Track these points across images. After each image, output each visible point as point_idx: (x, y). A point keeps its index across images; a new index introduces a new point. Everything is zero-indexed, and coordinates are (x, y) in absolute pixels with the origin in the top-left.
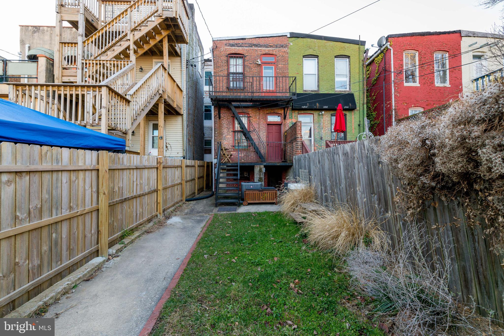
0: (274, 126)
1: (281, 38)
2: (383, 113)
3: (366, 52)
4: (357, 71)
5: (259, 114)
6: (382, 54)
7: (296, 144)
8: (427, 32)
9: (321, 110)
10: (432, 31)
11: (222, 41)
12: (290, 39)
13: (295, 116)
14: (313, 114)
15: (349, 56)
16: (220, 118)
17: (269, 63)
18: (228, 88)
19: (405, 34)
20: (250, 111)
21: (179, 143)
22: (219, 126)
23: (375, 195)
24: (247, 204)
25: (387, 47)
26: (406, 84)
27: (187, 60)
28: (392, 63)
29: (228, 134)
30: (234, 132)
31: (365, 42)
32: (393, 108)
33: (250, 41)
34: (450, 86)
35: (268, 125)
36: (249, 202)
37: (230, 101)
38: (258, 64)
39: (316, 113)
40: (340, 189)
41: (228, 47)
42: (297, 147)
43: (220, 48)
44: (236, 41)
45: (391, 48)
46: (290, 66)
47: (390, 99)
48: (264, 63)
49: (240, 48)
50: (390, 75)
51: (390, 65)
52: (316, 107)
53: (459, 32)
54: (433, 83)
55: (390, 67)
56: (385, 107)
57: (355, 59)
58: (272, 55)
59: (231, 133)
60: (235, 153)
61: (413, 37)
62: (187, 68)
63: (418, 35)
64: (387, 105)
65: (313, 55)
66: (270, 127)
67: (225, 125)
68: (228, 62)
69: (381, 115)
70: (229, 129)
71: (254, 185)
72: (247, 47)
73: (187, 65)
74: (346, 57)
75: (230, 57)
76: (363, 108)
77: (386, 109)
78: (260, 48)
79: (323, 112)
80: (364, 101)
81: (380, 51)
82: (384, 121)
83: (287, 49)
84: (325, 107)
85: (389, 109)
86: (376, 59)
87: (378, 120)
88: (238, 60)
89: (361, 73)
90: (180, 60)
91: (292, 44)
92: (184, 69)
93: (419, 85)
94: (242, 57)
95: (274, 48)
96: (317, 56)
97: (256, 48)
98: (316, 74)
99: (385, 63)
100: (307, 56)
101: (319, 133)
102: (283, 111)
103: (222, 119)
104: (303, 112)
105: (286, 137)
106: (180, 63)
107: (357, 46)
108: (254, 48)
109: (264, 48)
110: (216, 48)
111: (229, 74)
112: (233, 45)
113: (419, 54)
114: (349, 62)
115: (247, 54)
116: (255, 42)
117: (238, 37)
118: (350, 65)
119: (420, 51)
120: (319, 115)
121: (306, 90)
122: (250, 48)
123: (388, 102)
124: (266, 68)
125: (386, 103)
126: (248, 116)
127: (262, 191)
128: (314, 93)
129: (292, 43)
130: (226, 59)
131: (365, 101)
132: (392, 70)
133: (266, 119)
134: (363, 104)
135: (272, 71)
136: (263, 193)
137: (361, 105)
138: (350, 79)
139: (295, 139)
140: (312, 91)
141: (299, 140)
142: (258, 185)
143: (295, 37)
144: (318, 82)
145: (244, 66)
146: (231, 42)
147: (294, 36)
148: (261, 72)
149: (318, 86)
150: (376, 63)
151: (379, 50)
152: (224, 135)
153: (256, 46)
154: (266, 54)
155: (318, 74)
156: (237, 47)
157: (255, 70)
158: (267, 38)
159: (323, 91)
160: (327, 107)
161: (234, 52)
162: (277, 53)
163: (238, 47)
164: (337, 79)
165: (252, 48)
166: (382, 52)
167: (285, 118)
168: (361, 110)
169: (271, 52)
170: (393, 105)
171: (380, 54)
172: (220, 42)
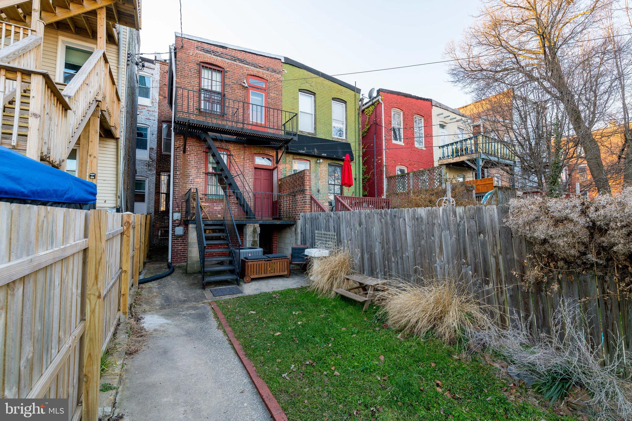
0: (262, 171)
1: (274, 60)
2: (374, 168)
3: (361, 100)
4: (353, 119)
5: (244, 152)
6: (373, 106)
7: (303, 197)
8: (409, 95)
9: (319, 157)
10: (413, 94)
11: (191, 41)
12: (284, 65)
13: (289, 161)
14: (310, 161)
15: (346, 102)
16: (184, 152)
17: (258, 88)
18: (199, 109)
19: (393, 91)
20: (231, 147)
21: (109, 185)
22: (183, 164)
23: (468, 266)
24: (250, 280)
25: (379, 100)
26: (394, 142)
27: (128, 54)
28: (383, 117)
29: (198, 176)
30: (207, 174)
31: (360, 90)
32: (384, 164)
33: (233, 53)
34: (425, 149)
35: (255, 168)
36: (252, 277)
37: (206, 129)
38: (244, 86)
39: (313, 160)
40: (402, 258)
41: (201, 53)
42: (305, 202)
43: (188, 50)
44: (213, 48)
45: (382, 102)
46: (284, 98)
47: (381, 154)
48: (252, 87)
49: (219, 58)
50: (381, 129)
51: (381, 119)
52: (315, 153)
53: (430, 101)
54: (413, 144)
55: (381, 121)
56: (376, 162)
57: (350, 105)
58: (263, 80)
59: (203, 176)
60: (207, 204)
61: (399, 96)
62: (128, 65)
63: (403, 96)
64: (379, 160)
65: (310, 91)
66: (259, 172)
67: (193, 162)
68: (200, 73)
69: (372, 169)
70: (198, 169)
71: (254, 252)
72: (228, 59)
73: (128, 61)
74: (343, 101)
75: (203, 66)
76: (359, 160)
77: (377, 164)
78: (246, 66)
79: (321, 161)
80: (359, 153)
81: (371, 103)
82: (375, 176)
83: (280, 76)
84: (323, 155)
85: (380, 165)
86: (366, 110)
87: (368, 175)
88: (214, 74)
89: (357, 123)
90: (116, 51)
91: (286, 72)
92: (123, 67)
93: (403, 144)
94: (221, 71)
95: (264, 71)
96: (314, 93)
97: (241, 64)
98: (312, 114)
99: (376, 116)
100: (303, 91)
101: (316, 184)
102: (275, 153)
103: (188, 153)
104: (298, 157)
105: (280, 186)
106: (116, 56)
107: (353, 93)
108: (237, 63)
109: (252, 68)
110: (181, 49)
111: (200, 90)
112: (208, 52)
113: (404, 114)
114: (346, 107)
115: (228, 69)
116: (240, 56)
117: (215, 42)
118: (346, 111)
119: (404, 111)
120: (316, 163)
121: (302, 131)
122: (233, 62)
123: (379, 158)
124: (254, 94)
125: (376, 158)
126: (229, 153)
127: (270, 260)
128: (310, 136)
129: (287, 69)
130: (196, 67)
131: (361, 154)
132: (383, 125)
133: (253, 161)
134: (359, 157)
135: (260, 99)
136: (271, 263)
137: (357, 157)
138: (346, 127)
139: (303, 191)
140: (309, 133)
141: (307, 192)
142: (259, 252)
143: (290, 64)
144: (315, 124)
145: (223, 84)
146: (206, 46)
147: (289, 62)
148: (248, 96)
149: (315, 129)
150: (367, 114)
151: (370, 101)
152: (191, 178)
153: (241, 61)
154: (254, 75)
155: (315, 115)
156: (214, 55)
157: (240, 93)
158: (255, 56)
159: (320, 136)
160: (326, 155)
161: (209, 61)
162: (268, 78)
163: (216, 55)
164: (334, 124)
165: (235, 63)
166: (373, 104)
167: (277, 162)
168: (357, 163)
169: (261, 75)
170: (384, 161)
171: (371, 105)
172: (188, 41)
